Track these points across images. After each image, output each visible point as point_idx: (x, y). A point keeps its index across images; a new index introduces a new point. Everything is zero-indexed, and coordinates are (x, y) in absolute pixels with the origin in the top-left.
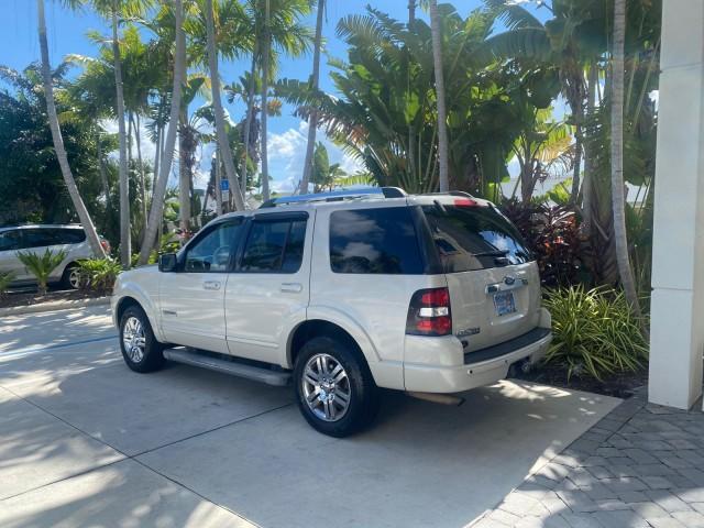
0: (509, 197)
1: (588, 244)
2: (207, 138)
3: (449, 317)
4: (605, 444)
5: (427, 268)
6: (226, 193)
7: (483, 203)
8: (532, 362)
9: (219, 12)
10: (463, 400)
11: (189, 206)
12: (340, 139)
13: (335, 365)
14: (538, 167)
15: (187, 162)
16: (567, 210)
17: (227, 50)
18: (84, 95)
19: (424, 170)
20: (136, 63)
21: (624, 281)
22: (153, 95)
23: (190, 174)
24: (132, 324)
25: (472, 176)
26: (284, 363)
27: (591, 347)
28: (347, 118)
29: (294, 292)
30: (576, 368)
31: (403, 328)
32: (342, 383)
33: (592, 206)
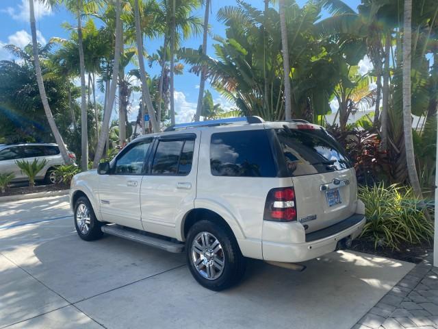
0: (331, 124)
1: (385, 155)
2: (137, 89)
3: (295, 208)
4: (407, 299)
5: (279, 173)
6: (147, 123)
7: (317, 127)
8: (353, 239)
9: (144, 8)
10: (305, 267)
11: (125, 131)
12: (219, 87)
13: (214, 240)
14: (351, 105)
15: (124, 104)
16: (370, 133)
17: (149, 33)
18: (61, 62)
19: (275, 108)
20: (92, 41)
21: (412, 181)
22: (103, 62)
23: (126, 111)
24: (82, 208)
25: (307, 110)
26: (179, 237)
27: (390, 226)
28: (224, 73)
29: (187, 189)
30: (380, 241)
31: (262, 215)
32: (219, 253)
33: (388, 130)
